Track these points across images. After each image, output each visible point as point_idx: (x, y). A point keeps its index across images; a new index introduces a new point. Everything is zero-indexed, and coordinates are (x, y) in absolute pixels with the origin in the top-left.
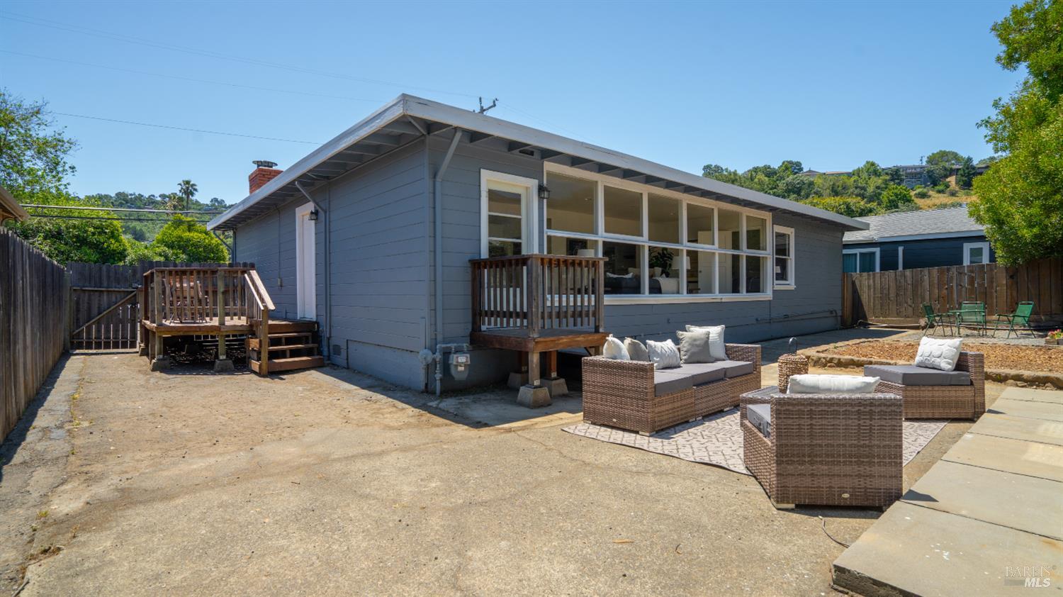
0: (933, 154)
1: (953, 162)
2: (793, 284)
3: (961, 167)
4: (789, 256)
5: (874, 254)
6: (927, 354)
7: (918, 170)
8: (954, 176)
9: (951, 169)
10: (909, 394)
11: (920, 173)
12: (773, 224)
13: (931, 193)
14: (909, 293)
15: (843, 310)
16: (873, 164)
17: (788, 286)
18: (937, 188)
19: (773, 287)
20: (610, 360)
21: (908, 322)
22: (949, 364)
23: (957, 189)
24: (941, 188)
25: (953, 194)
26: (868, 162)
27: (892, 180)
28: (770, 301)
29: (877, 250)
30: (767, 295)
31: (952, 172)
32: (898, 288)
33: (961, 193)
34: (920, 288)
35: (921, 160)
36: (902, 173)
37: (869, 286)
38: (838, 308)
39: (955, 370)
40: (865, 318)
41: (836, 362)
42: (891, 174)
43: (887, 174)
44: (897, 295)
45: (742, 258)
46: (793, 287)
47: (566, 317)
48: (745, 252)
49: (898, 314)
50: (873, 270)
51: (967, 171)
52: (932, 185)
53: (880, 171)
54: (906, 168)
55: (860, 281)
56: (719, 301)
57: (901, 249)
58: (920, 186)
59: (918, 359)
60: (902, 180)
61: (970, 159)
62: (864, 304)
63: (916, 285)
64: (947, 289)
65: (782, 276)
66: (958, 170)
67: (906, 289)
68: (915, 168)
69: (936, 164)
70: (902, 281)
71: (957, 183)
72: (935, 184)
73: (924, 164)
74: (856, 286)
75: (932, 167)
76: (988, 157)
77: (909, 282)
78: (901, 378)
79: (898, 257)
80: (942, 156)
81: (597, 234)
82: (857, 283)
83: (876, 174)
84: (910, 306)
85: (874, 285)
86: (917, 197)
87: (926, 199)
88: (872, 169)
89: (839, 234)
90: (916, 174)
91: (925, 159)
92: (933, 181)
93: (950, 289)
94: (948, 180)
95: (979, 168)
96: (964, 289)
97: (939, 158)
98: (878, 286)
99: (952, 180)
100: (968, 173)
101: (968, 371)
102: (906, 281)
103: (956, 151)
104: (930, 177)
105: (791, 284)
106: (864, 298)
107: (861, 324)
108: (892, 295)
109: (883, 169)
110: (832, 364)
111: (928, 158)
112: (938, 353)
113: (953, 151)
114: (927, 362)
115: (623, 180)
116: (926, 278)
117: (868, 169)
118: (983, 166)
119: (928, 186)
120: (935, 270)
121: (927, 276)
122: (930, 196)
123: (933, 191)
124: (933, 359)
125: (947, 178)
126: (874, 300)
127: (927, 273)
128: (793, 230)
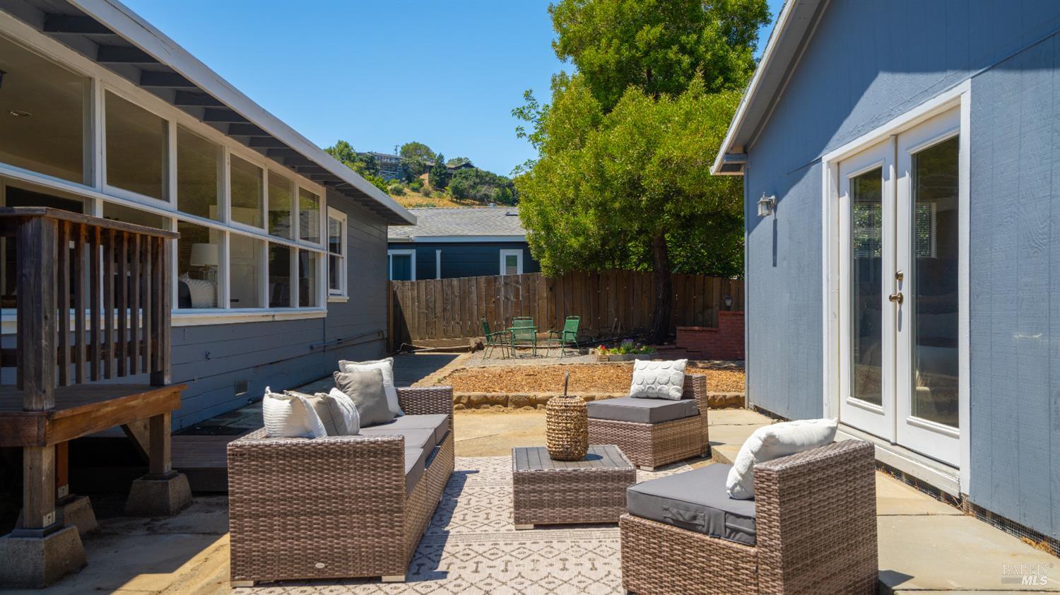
0: (407, 144)
1: (425, 157)
2: (346, 293)
3: (433, 164)
4: (340, 253)
5: (408, 257)
6: (651, 381)
7: (394, 161)
8: (428, 174)
9: (425, 165)
10: (658, 433)
11: (396, 165)
12: (327, 205)
13: (406, 190)
14: (457, 307)
15: (388, 331)
16: (347, 146)
17: (340, 297)
18: (412, 185)
19: (327, 299)
20: (289, 441)
21: (456, 344)
22: (678, 391)
23: (430, 189)
24: (416, 185)
25: (427, 194)
26: (340, 143)
27: (368, 169)
28: (324, 318)
29: (413, 253)
30: (319, 311)
31: (426, 169)
32: (445, 301)
33: (434, 194)
34: (467, 300)
35: (396, 150)
36: (377, 162)
37: (413, 299)
38: (384, 328)
39: (682, 398)
40: (409, 340)
41: (465, 402)
42: (366, 161)
43: (361, 160)
44: (444, 310)
45: (294, 253)
46: (345, 298)
47: (105, 357)
48: (298, 244)
49: (445, 333)
50: (409, 278)
51: (438, 170)
52: (407, 181)
53: (355, 155)
54: (381, 157)
55: (403, 292)
56: (270, 319)
57: (438, 253)
58: (395, 180)
59: (635, 388)
60: (377, 171)
61: (441, 157)
62: (407, 322)
63: (464, 295)
64: (494, 302)
65: (334, 283)
66: (431, 167)
67: (453, 303)
68: (391, 158)
69: (409, 157)
70: (449, 292)
71: (430, 182)
72: (410, 180)
73: (399, 155)
74: (397, 297)
75: (406, 160)
76: (456, 157)
77: (457, 294)
78: (648, 415)
79: (435, 262)
80: (416, 149)
81: (95, 187)
82: (399, 294)
83: (350, 158)
84: (458, 323)
85: (418, 297)
86: (393, 193)
87: (401, 197)
88: (345, 152)
89: (384, 227)
90: (391, 165)
91: (399, 149)
92: (408, 177)
93: (497, 302)
94: (422, 177)
95: (449, 168)
96: (510, 302)
97: (412, 149)
98: (423, 298)
99: (425, 177)
100: (440, 172)
101: (694, 398)
102: (453, 293)
103: (428, 145)
104: (405, 170)
105: (342, 294)
106: (408, 315)
107: (405, 348)
108: (439, 310)
109: (358, 154)
110: (461, 405)
111: (402, 148)
112: (665, 379)
113: (426, 145)
114: (650, 391)
115: (138, 88)
116: (474, 289)
117: (342, 151)
118: (453, 166)
119: (403, 181)
120: (482, 279)
121: (475, 287)
122: (405, 194)
123: (408, 188)
124: (659, 387)
125: (421, 175)
126: (419, 317)
127: (474, 282)
128: (345, 216)
